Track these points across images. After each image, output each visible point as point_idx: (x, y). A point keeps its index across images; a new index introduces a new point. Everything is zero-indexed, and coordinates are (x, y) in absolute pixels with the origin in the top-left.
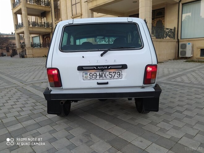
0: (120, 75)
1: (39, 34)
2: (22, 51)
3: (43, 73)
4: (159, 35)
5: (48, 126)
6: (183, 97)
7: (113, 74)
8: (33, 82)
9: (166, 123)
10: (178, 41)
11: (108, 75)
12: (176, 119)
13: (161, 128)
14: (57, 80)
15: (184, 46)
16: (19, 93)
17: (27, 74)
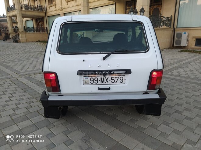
0: (123, 80)
1: (32, 17)
2: (15, 36)
3: (37, 61)
4: (156, 24)
5: (45, 128)
6: (181, 94)
7: (116, 80)
8: (28, 73)
9: (166, 126)
10: (174, 30)
11: (110, 80)
12: (176, 120)
13: (162, 132)
14: (55, 85)
15: (180, 36)
16: (14, 86)
17: (21, 62)
